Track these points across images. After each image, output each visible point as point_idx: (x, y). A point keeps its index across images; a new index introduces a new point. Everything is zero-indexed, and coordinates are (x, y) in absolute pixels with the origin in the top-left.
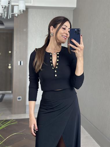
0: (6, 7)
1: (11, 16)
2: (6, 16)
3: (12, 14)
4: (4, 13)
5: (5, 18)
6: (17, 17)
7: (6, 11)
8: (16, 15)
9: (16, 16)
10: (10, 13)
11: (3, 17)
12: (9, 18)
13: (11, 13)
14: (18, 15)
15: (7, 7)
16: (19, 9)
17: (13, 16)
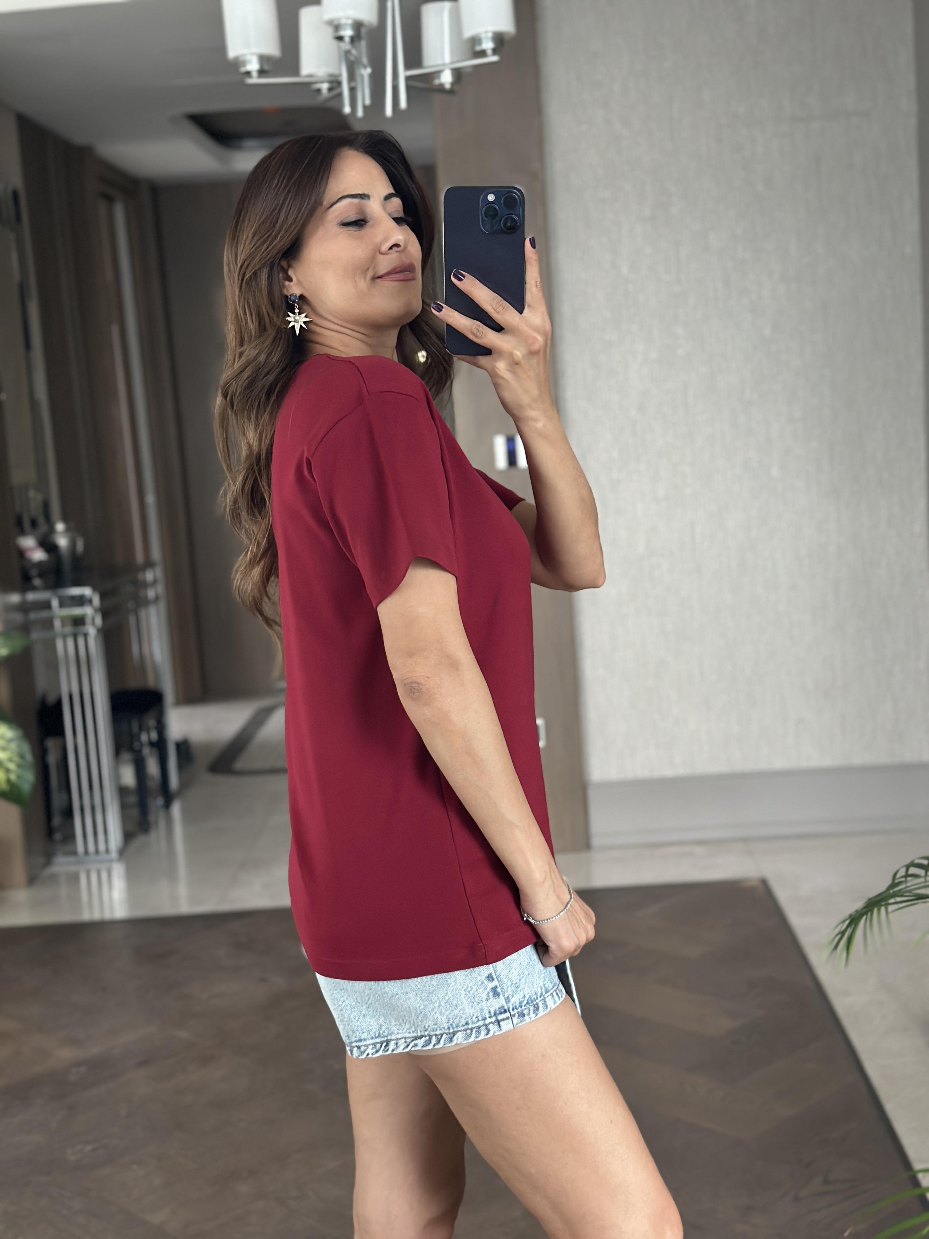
0: (363, 31)
1: (408, 88)
2: (365, 97)
3: (408, 79)
4: (351, 79)
5: (360, 113)
6: (451, 92)
7: (365, 60)
8: (446, 78)
9: (441, 89)
10: (398, 74)
11: (347, 110)
12: (389, 111)
13: (402, 74)
14: (458, 73)
16: (468, 33)
17: (423, 85)
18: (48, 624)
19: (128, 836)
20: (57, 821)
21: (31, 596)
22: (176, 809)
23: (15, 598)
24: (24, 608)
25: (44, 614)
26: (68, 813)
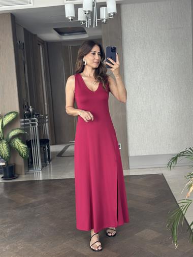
2: (90, 24)
4: (87, 21)
5: (89, 27)
6: (105, 23)
7: (90, 17)
8: (105, 21)
9: (103, 23)
10: (96, 20)
14: (106, 20)
15: (91, 12)
16: (108, 13)
17: (100, 22)
18: (29, 125)
19: (43, 167)
20: (30, 164)
21: (25, 120)
22: (51, 163)
23: (23, 120)
24: (25, 122)
25: (28, 123)
26: (32, 163)
